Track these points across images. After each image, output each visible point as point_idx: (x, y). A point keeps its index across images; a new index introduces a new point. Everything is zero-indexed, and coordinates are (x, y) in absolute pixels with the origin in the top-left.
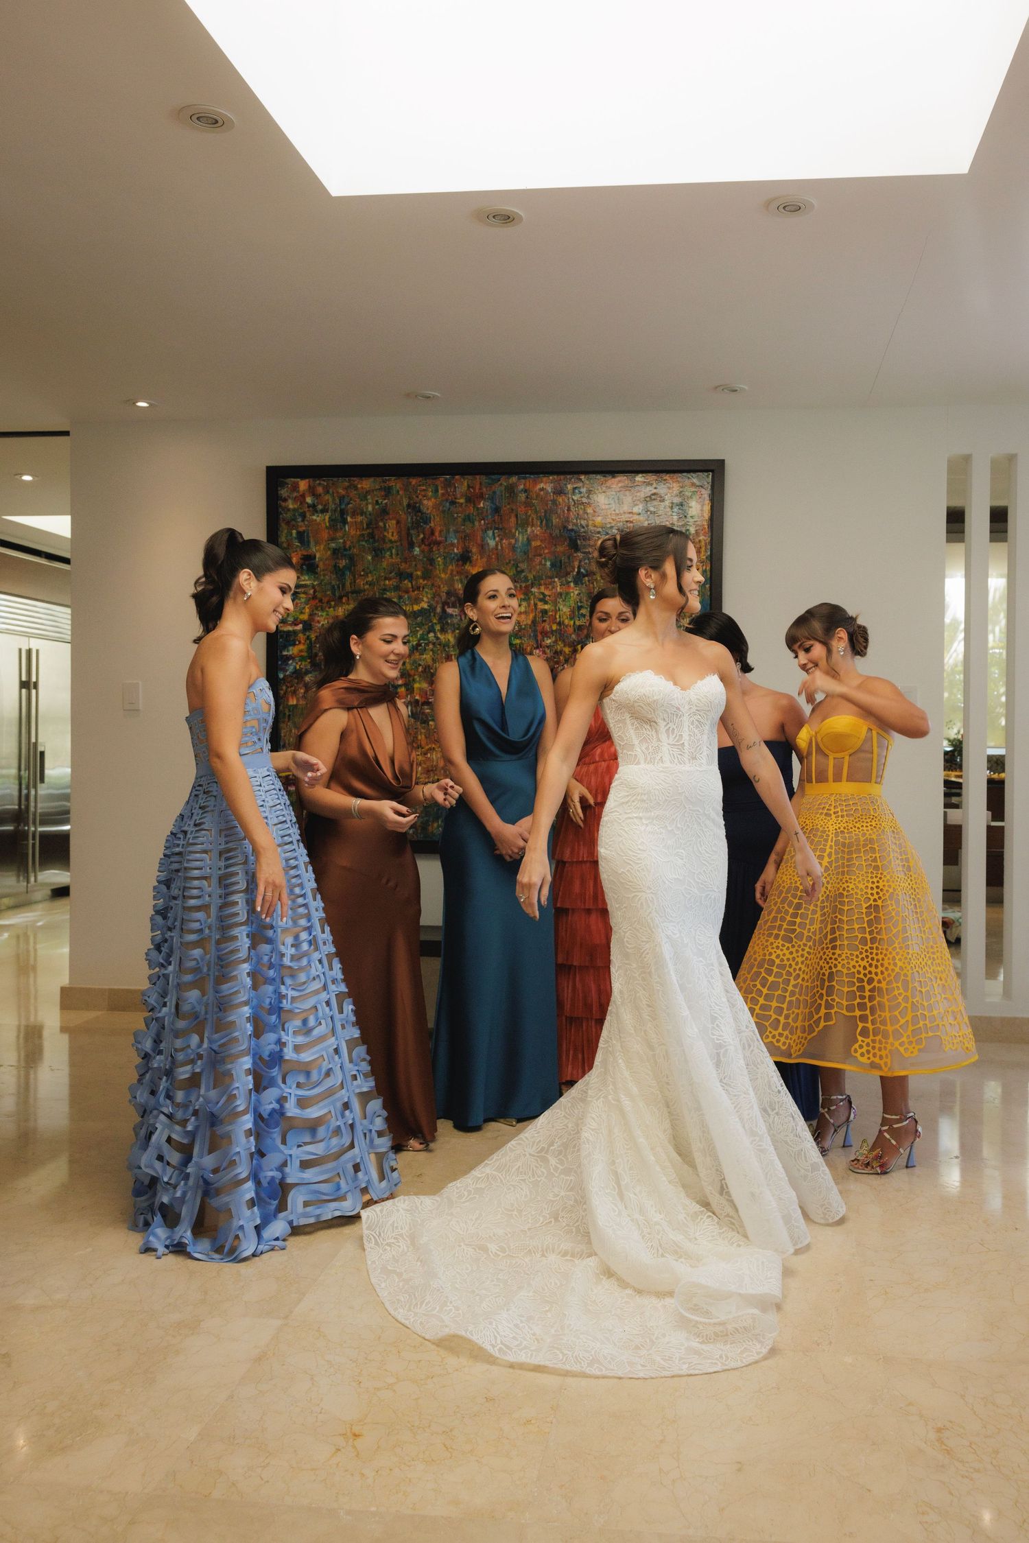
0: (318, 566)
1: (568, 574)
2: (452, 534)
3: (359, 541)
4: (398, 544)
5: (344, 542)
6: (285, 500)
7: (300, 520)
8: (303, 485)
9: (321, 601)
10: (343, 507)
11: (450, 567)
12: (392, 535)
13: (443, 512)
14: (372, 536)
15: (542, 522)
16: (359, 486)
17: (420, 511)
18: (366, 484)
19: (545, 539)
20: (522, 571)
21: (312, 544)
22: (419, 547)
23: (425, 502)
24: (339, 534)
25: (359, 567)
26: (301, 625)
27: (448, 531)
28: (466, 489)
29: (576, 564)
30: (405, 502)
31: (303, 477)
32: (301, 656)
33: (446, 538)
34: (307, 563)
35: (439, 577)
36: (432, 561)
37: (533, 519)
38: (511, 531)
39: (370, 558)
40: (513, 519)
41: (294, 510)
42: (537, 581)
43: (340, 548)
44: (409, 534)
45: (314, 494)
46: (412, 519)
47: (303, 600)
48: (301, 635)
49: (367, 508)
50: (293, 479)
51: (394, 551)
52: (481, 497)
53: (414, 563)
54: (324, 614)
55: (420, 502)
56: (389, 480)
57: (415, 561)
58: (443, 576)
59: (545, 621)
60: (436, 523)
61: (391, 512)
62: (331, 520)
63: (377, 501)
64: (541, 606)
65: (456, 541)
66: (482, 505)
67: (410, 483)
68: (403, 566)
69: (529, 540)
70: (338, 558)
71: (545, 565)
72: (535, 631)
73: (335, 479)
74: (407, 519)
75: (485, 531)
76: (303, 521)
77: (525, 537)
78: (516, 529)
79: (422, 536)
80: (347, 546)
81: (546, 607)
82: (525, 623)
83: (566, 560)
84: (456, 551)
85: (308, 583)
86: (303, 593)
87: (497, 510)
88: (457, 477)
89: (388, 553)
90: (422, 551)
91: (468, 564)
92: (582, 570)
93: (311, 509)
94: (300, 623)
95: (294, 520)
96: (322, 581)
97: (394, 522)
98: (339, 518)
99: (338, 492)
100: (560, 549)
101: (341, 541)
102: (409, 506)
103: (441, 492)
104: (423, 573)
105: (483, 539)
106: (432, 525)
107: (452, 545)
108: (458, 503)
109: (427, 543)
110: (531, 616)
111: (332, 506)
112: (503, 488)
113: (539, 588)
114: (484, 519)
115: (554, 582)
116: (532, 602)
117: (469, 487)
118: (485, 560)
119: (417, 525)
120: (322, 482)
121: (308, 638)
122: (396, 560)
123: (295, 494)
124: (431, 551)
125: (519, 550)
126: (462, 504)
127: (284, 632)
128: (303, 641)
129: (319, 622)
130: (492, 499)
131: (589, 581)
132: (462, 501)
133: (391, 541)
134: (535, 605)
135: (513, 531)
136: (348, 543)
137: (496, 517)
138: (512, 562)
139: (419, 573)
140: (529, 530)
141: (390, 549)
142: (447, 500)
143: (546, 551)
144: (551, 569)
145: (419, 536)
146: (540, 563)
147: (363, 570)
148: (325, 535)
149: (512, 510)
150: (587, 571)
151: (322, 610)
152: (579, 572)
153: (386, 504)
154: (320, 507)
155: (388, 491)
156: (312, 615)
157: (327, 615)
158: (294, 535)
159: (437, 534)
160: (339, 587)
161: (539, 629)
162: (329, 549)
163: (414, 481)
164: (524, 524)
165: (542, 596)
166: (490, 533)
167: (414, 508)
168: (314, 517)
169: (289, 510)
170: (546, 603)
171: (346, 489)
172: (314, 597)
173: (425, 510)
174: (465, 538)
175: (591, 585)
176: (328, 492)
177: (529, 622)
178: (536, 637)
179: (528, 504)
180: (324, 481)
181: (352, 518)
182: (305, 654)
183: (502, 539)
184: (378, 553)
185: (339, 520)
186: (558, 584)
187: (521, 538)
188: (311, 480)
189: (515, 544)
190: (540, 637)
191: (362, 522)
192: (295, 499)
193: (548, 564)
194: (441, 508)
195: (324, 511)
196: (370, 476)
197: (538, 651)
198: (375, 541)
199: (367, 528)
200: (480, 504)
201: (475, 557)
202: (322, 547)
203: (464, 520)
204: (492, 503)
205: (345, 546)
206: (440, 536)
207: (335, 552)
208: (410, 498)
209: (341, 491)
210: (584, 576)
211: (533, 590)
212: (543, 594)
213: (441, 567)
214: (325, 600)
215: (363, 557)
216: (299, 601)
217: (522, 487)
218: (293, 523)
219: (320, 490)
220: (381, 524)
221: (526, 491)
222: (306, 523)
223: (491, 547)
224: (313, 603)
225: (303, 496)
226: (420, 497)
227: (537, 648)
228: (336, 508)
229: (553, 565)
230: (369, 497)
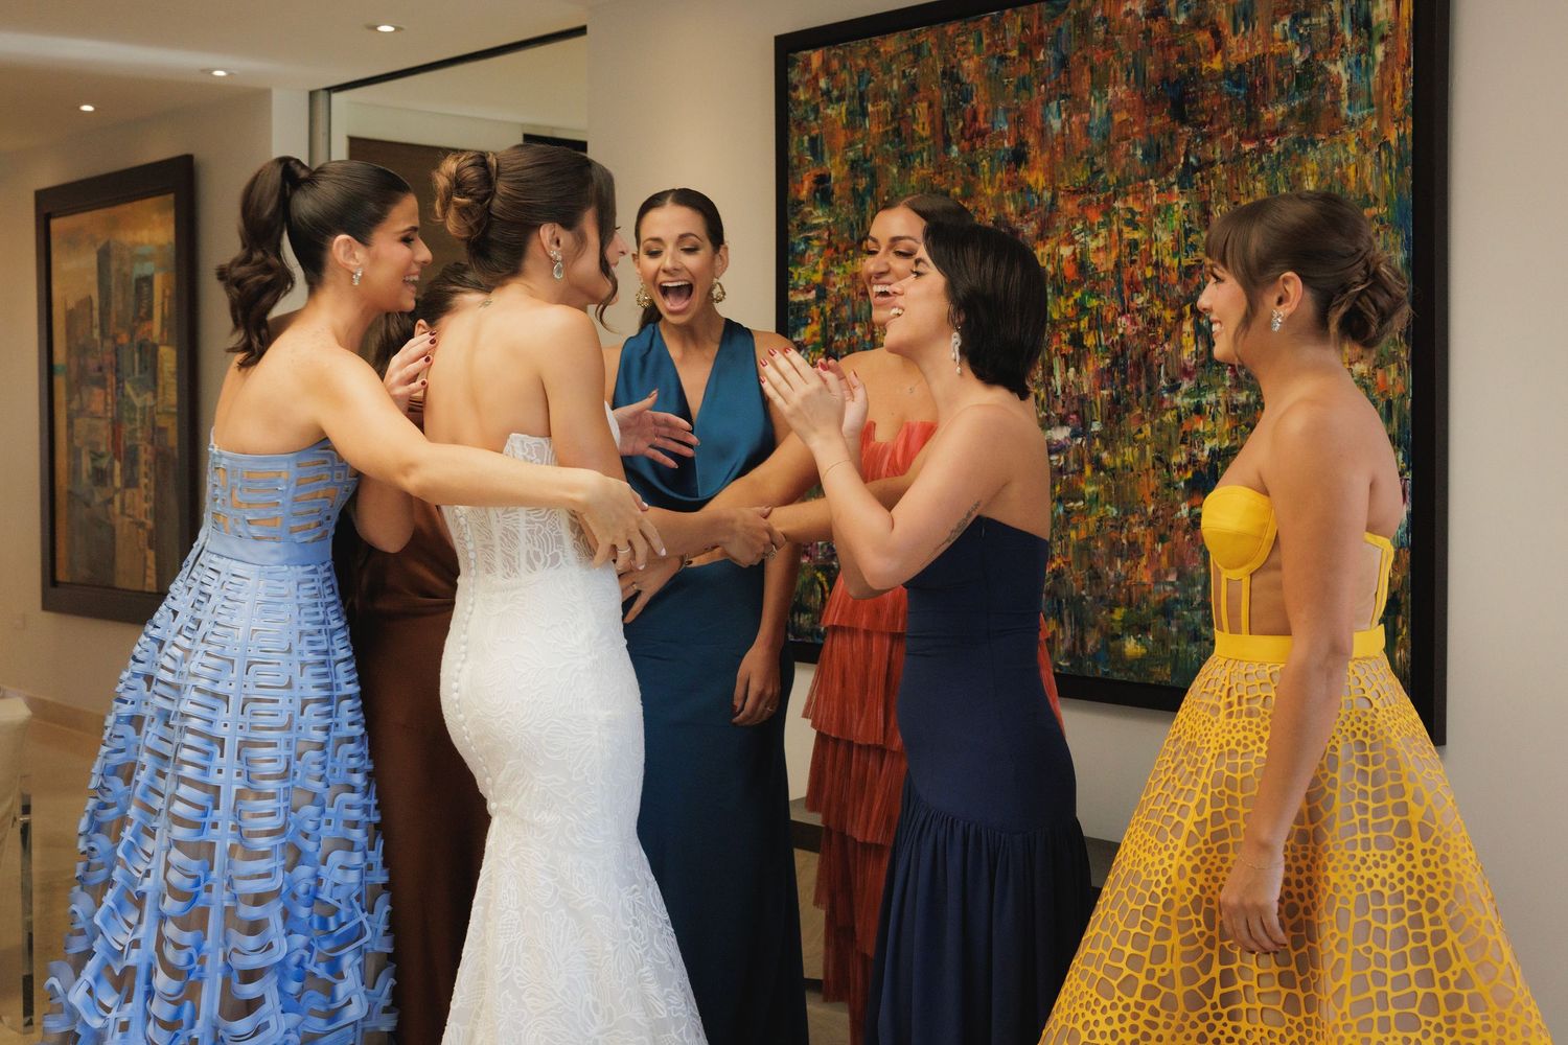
0: (833, 193)
1: (1169, 169)
2: (1001, 117)
3: (881, 145)
4: (931, 142)
5: (864, 148)
6: (796, 88)
7: (812, 118)
8: (816, 58)
9: (837, 250)
10: (863, 88)
11: (999, 175)
12: (923, 129)
13: (989, 77)
14: (897, 132)
15: (1128, 75)
16: (882, 50)
17: (958, 80)
18: (891, 44)
19: (1134, 109)
20: (1100, 171)
21: (827, 155)
22: (958, 144)
23: (965, 63)
24: (858, 135)
25: (883, 189)
26: (814, 292)
27: (996, 111)
28: (1019, 31)
29: (1182, 149)
30: (939, 68)
31: (815, 47)
32: (815, 343)
33: (993, 123)
34: (821, 187)
35: (984, 195)
36: (974, 167)
37: (1115, 72)
38: (1083, 98)
39: (895, 171)
40: (1086, 77)
41: (807, 102)
42: (1121, 188)
43: (859, 157)
44: (944, 124)
45: (830, 74)
46: (948, 95)
47: (816, 250)
48: (814, 308)
49: (892, 87)
50: (804, 52)
51: (925, 154)
52: (1041, 42)
53: (951, 173)
54: (841, 271)
55: (960, 65)
56: (919, 33)
57: (952, 169)
58: (989, 191)
59: (1133, 262)
60: (980, 101)
61: (921, 90)
62: (850, 113)
63: (904, 72)
64: (1130, 234)
65: (1006, 128)
66: (1042, 57)
67: (946, 32)
68: (937, 180)
69: (1109, 113)
70: (856, 176)
71: (1134, 155)
72: (1119, 282)
73: (853, 44)
74: (942, 96)
75: (1046, 103)
76: (816, 119)
77: (1105, 106)
78: (1091, 94)
79: (961, 124)
80: (868, 155)
81: (1137, 235)
82: (1104, 268)
83: (1167, 143)
84: (1006, 145)
85: (822, 220)
86: (817, 239)
87: (1063, 63)
88: (1008, 12)
89: (918, 160)
90: (962, 151)
91: (1023, 166)
92: (1192, 159)
93: (825, 97)
94: (813, 288)
95: (805, 119)
96: (838, 215)
97: (925, 104)
98: (859, 108)
99: (856, 65)
100: (1157, 121)
101: (861, 146)
102: (944, 73)
103: (986, 41)
104: (963, 189)
105: (1044, 117)
106: (974, 102)
107: (1002, 134)
108: (1010, 58)
109: (967, 137)
110: (1114, 255)
111: (850, 89)
112: (1070, 21)
113: (1126, 201)
114: (1044, 82)
115: (1149, 186)
116: (1115, 228)
117: (1024, 27)
118: (1046, 156)
119: (954, 106)
120: (838, 51)
121: (822, 313)
122: (928, 171)
123: (807, 76)
124: (973, 149)
125: (1095, 133)
126: (1014, 59)
127: (795, 304)
128: (816, 319)
129: (834, 285)
130: (1055, 44)
131: (1202, 179)
132: (1014, 53)
133: (922, 139)
134: (1120, 232)
135: (1087, 98)
136: (869, 148)
137: (1062, 76)
138: (1085, 157)
139: (958, 190)
140: (1110, 92)
141: (920, 153)
142: (994, 56)
143: (1136, 129)
144: (1143, 161)
145: (957, 124)
146: (1127, 154)
147: (888, 193)
148: (842, 140)
149: (1085, 58)
150: (1199, 160)
151: (839, 264)
152: (1187, 163)
153: (915, 75)
154: (835, 93)
155: (917, 51)
156: (827, 274)
157: (844, 272)
158: (806, 144)
159: (981, 117)
160: (858, 224)
161: (1126, 277)
162: (846, 161)
163: (950, 29)
164: (1100, 83)
165: (1129, 216)
166: (1054, 105)
167: (951, 76)
168: (829, 111)
169: (800, 103)
170: (1136, 227)
171: (866, 57)
172: (829, 244)
173: (964, 79)
174: (1020, 119)
175: (1206, 188)
176: (845, 67)
177: (1111, 266)
178: (1120, 292)
179: (1108, 44)
180: (840, 48)
181: (873, 106)
182: (818, 339)
183: (1070, 116)
184: (905, 161)
185: (858, 114)
186: (1155, 190)
187: (1098, 109)
188: (825, 49)
189: (1089, 122)
190: (1126, 294)
191: (885, 110)
192: (807, 84)
193: (1139, 152)
194: (986, 71)
195: (840, 99)
196: (894, 31)
197: (1124, 319)
198: (901, 143)
199: (893, 120)
200: (1038, 56)
201: (1033, 153)
202: (838, 159)
203: (1017, 88)
204: (1057, 50)
205: (865, 155)
206: (985, 121)
207: (854, 165)
208: (946, 60)
209: (861, 63)
210: (1196, 170)
211: (1116, 205)
212: (1130, 210)
213: (987, 177)
214: (842, 247)
215: (887, 170)
216: (811, 253)
217: (1098, 14)
218: (805, 123)
219: (835, 64)
220: (909, 111)
221: (1104, 20)
222: (820, 122)
223: (1055, 132)
224: (829, 253)
225: (816, 79)
226: (959, 55)
227: (1123, 314)
228: (854, 92)
229: (1146, 155)
230: (894, 67)
